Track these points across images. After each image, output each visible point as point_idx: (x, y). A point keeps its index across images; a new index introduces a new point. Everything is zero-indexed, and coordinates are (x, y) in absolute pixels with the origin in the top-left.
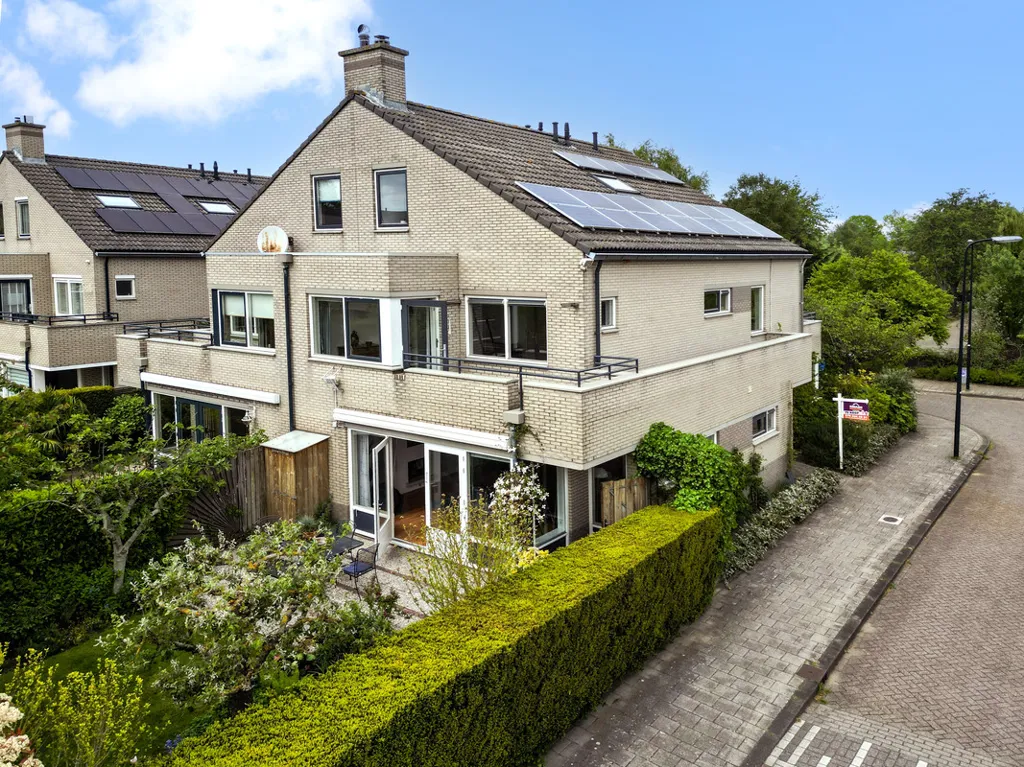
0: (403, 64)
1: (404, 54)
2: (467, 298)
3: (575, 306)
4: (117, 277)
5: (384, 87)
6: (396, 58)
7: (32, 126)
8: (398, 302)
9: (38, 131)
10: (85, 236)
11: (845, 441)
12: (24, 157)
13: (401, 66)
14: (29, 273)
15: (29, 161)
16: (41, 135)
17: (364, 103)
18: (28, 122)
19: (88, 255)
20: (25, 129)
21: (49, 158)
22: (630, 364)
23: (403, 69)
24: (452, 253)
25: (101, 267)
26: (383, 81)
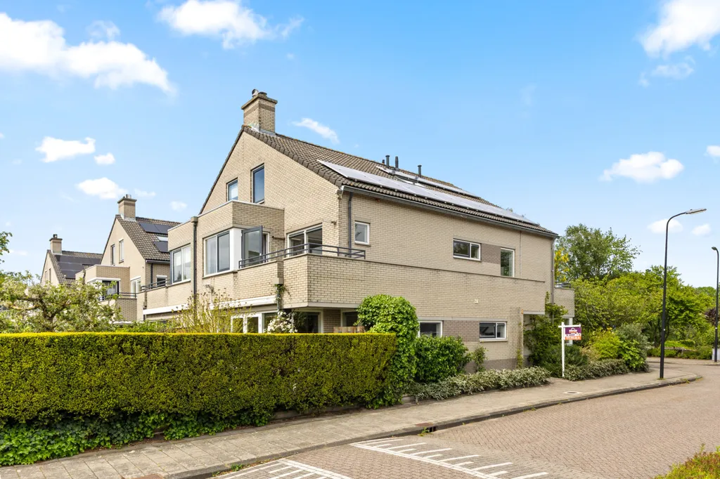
0: (274, 108)
1: (275, 102)
2: (288, 236)
3: (335, 223)
4: (158, 276)
5: (260, 121)
6: (270, 104)
7: (130, 200)
8: (240, 231)
9: (133, 203)
10: (142, 253)
11: (566, 356)
12: (125, 217)
13: (273, 110)
14: (118, 277)
15: (127, 219)
16: (134, 205)
17: (251, 133)
18: (129, 197)
19: (142, 262)
20: (127, 202)
21: (138, 219)
22: (360, 254)
23: (274, 111)
24: (279, 207)
25: (149, 268)
26: (260, 118)
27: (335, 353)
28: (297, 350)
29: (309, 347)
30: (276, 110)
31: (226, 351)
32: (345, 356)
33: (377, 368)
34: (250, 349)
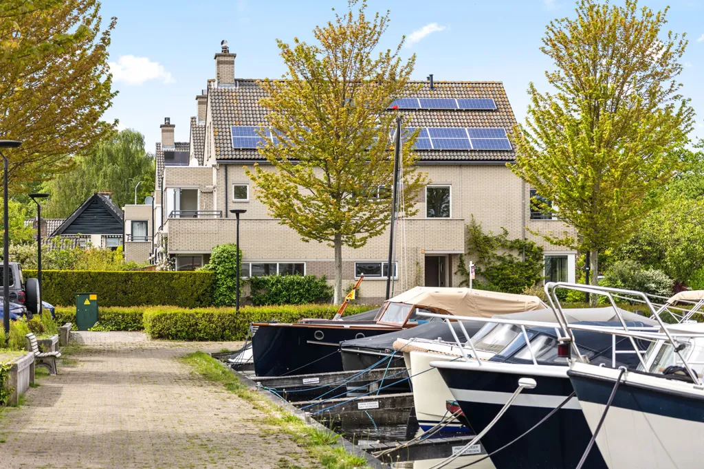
6: (228, 59)
8: (172, 190)
26: (218, 74)
27: (160, 283)
28: (133, 281)
29: (141, 279)
30: (235, 63)
31: (90, 280)
32: (168, 285)
33: (195, 293)
34: (103, 279)
